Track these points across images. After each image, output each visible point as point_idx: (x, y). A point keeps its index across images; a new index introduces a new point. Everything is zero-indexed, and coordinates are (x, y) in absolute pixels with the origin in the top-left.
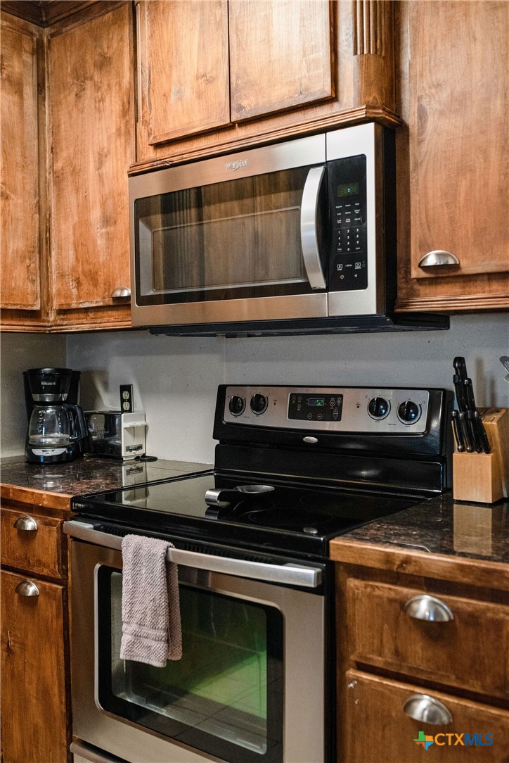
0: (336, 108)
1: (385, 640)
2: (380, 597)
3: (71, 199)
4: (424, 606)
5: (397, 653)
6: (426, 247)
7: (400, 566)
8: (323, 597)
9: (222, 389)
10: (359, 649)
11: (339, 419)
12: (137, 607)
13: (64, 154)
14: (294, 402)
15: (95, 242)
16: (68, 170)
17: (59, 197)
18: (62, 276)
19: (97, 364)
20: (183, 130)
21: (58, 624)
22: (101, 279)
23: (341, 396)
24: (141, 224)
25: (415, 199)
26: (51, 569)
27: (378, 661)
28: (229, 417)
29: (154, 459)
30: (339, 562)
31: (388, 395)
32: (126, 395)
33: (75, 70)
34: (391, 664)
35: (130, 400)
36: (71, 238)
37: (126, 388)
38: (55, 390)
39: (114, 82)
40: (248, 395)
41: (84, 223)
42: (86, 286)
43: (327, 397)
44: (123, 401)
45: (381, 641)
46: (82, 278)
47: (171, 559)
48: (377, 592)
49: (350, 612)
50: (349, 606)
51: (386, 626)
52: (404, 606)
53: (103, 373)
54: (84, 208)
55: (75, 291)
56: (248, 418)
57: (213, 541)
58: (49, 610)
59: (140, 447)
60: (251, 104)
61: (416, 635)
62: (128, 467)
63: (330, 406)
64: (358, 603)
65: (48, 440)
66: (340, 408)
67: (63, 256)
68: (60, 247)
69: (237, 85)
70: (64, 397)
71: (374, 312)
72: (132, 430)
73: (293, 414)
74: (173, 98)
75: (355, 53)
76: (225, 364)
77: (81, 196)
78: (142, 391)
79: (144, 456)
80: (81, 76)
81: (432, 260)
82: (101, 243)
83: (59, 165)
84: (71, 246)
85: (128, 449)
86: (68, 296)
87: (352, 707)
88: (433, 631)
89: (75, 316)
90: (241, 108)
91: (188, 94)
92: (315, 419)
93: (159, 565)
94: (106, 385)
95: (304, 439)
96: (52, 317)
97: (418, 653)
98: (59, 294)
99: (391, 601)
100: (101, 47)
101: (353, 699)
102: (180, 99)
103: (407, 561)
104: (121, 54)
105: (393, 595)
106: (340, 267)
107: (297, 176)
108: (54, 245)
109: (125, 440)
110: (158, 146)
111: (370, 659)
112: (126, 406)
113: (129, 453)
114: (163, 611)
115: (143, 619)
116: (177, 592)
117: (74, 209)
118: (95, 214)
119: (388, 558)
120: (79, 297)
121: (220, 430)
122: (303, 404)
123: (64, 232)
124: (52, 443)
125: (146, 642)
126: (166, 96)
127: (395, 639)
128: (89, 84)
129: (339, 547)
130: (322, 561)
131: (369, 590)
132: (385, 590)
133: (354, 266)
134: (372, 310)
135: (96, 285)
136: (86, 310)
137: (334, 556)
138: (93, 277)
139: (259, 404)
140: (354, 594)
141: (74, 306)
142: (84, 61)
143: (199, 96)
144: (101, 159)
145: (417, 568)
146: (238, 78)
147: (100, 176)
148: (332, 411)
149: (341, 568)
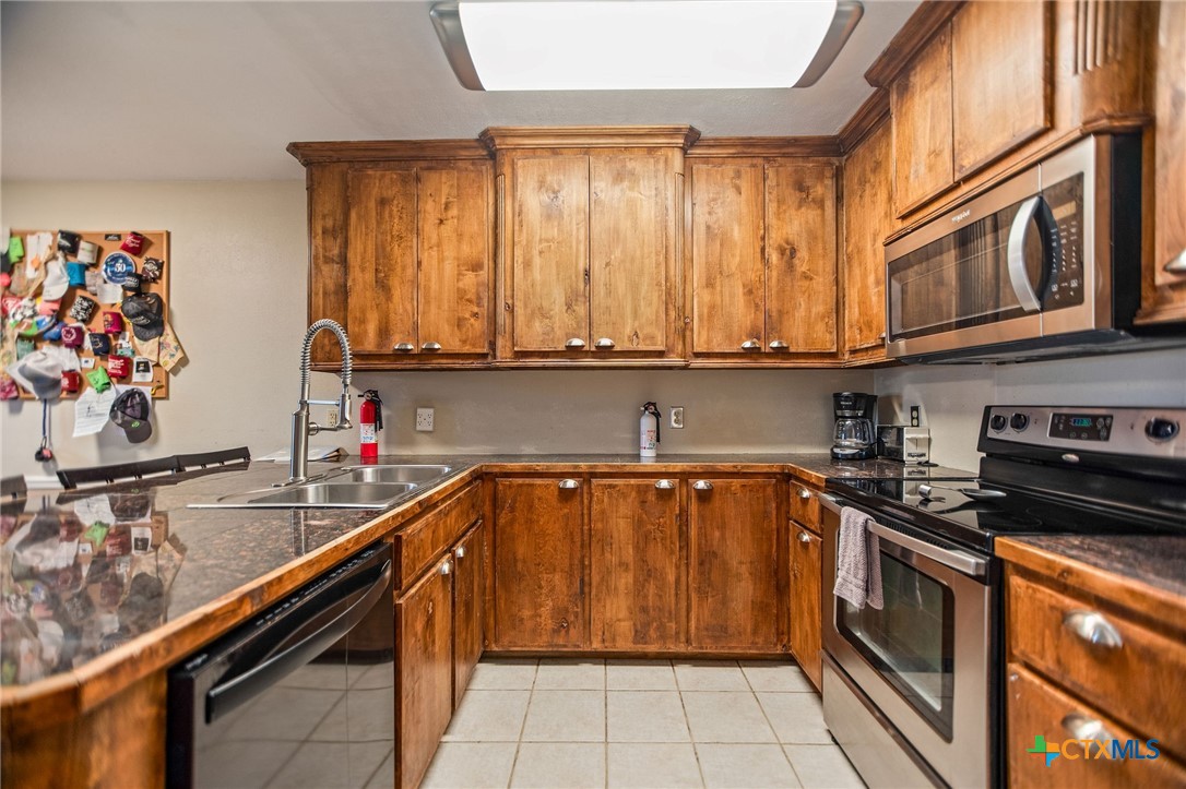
0: (1052, 136)
1: (1046, 645)
2: (1042, 602)
3: (857, 271)
4: (1090, 623)
5: (1059, 662)
7: (1061, 574)
8: (987, 588)
9: (988, 409)
10: (1022, 646)
11: (1107, 438)
12: (847, 560)
13: (853, 241)
14: (1056, 421)
15: (871, 299)
16: (855, 251)
17: (850, 271)
18: (851, 327)
19: (894, 390)
20: (919, 200)
21: (818, 565)
22: (874, 326)
23: (1112, 417)
24: (893, 281)
26: (816, 526)
27: (1041, 665)
28: (992, 433)
29: (936, 465)
30: (1009, 562)
32: (915, 414)
33: (859, 179)
34: (1053, 671)
35: (917, 418)
36: (857, 299)
37: (915, 409)
38: (853, 408)
39: (883, 179)
40: (1010, 415)
41: (864, 287)
42: (865, 332)
43: (1095, 418)
44: (913, 418)
45: (1043, 645)
46: (863, 327)
47: (871, 529)
48: (1039, 596)
49: (1013, 607)
50: (1013, 601)
51: (1047, 632)
52: (1065, 615)
53: (899, 397)
54: (864, 276)
55: (858, 336)
56: (1009, 434)
57: (920, 528)
58: (814, 554)
59: (923, 455)
60: (970, 161)
61: (1079, 651)
62: (910, 469)
63: (1097, 426)
64: (1020, 601)
65: (847, 443)
66: (1108, 429)
67: (852, 313)
68: (850, 307)
69: (959, 149)
70: (860, 413)
71: (1093, 327)
72: (916, 441)
73: (1054, 433)
74: (912, 177)
75: (1076, 71)
76: (996, 388)
77: (863, 267)
78: (927, 411)
79: (927, 462)
80: (863, 182)
81: (1184, 261)
82: (874, 299)
83: (850, 249)
84: (857, 306)
85: (910, 455)
86: (855, 341)
87: (1014, 699)
88: (1099, 652)
89: (860, 354)
90: (962, 167)
91: (923, 170)
92: (1078, 437)
93: (860, 530)
94: (901, 406)
95: (1064, 457)
96: (847, 357)
97: (1082, 671)
98: (849, 340)
99: (1052, 608)
100: (875, 156)
101: (1015, 692)
102: (917, 177)
103: (1069, 571)
105: (1054, 602)
106: (1055, 288)
108: (847, 306)
109: (908, 448)
110: (904, 218)
111: (1032, 659)
112: (915, 422)
113: (910, 458)
114: (861, 566)
115: (849, 569)
116: (877, 556)
117: (858, 278)
118: (871, 279)
119: (1050, 564)
120: (861, 341)
121: (984, 443)
122: (1066, 423)
123: (852, 296)
124: (850, 445)
125: (851, 586)
126: (907, 178)
127: (1057, 647)
128: (868, 185)
129: (1002, 544)
130: (987, 554)
131: (1030, 591)
132: (1047, 594)
133: (1069, 284)
134: (1090, 324)
135: (871, 331)
136: (867, 349)
137: (999, 552)
138: (868, 325)
139: (1020, 423)
140: (1016, 592)
141: (858, 347)
142: (864, 170)
143: (932, 168)
145: (1080, 580)
146: (959, 144)
147: (874, 250)
148: (1099, 431)
149: (1010, 566)
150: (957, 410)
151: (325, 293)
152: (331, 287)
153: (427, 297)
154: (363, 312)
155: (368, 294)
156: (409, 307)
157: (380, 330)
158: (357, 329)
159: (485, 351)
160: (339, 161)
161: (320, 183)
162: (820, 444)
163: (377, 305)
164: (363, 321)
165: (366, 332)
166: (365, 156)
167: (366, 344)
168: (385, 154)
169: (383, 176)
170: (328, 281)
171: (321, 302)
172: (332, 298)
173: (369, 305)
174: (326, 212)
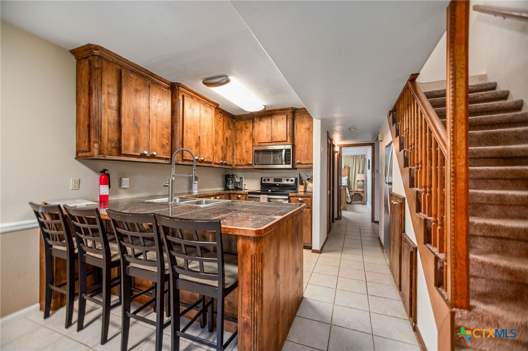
0: (287, 142)
3: (239, 147)
6: (297, 160)
9: (262, 178)
11: (281, 182)
13: (238, 140)
14: (274, 179)
16: (239, 143)
18: (236, 159)
20: (264, 141)
24: (255, 153)
25: (296, 154)
28: (263, 182)
31: (288, 178)
33: (240, 128)
37: (241, 178)
39: (248, 131)
40: (266, 179)
41: (242, 152)
42: (242, 161)
44: (241, 180)
53: (238, 175)
54: (242, 149)
55: (239, 162)
56: (267, 182)
60: (275, 140)
63: (280, 180)
66: (282, 180)
67: (237, 156)
70: (233, 179)
71: (291, 168)
72: (243, 185)
73: (274, 181)
74: (262, 137)
75: (289, 136)
76: (262, 174)
78: (245, 179)
81: (298, 162)
82: (245, 155)
83: (237, 142)
84: (239, 155)
85: (243, 188)
89: (238, 166)
90: (273, 140)
91: (265, 136)
92: (278, 182)
94: (237, 177)
95: (277, 185)
96: (234, 166)
98: (236, 162)
104: (250, 127)
106: (287, 162)
107: (281, 150)
108: (235, 154)
117: (240, 149)
118: (244, 151)
121: (262, 184)
123: (237, 152)
128: (243, 130)
130: (288, 196)
132: (296, 198)
133: (289, 162)
136: (241, 165)
138: (244, 160)
139: (268, 180)
141: (239, 164)
142: (242, 126)
143: (267, 137)
144: (246, 142)
146: (273, 136)
147: (246, 145)
150: (253, 178)
151: (109, 123)
152: (112, 120)
153: (152, 134)
154: (129, 136)
155: (131, 128)
156: (146, 137)
157: (135, 144)
158: (126, 143)
159: (168, 157)
160: (116, 63)
161: (106, 69)
162: (220, 187)
163: (135, 134)
164: (128, 140)
165: (129, 144)
166: (129, 67)
167: (130, 150)
168: (138, 71)
169: (137, 79)
170: (110, 117)
171: (107, 127)
172: (112, 125)
173: (131, 133)
174: (109, 84)
